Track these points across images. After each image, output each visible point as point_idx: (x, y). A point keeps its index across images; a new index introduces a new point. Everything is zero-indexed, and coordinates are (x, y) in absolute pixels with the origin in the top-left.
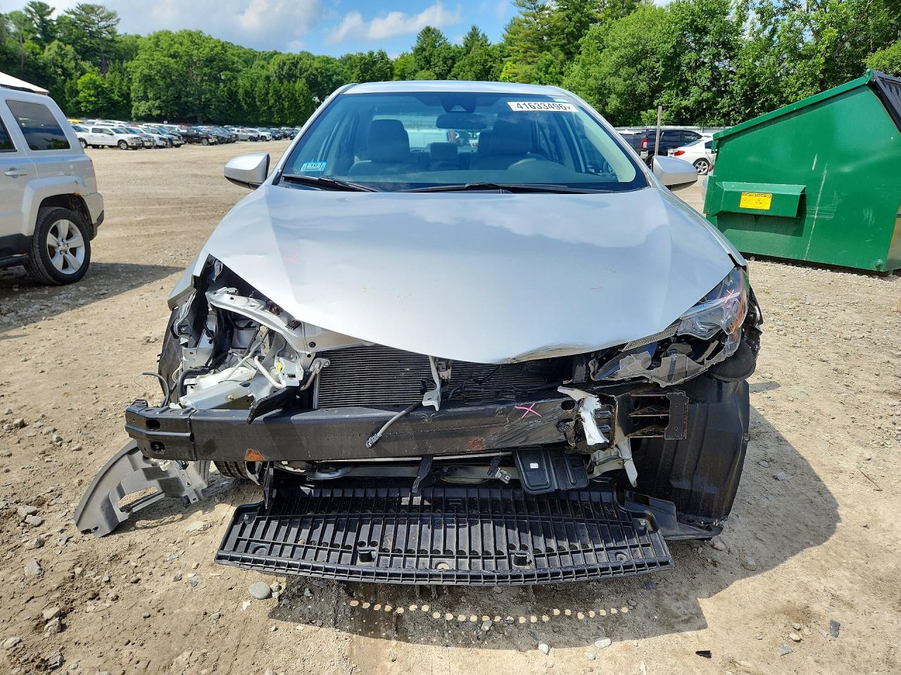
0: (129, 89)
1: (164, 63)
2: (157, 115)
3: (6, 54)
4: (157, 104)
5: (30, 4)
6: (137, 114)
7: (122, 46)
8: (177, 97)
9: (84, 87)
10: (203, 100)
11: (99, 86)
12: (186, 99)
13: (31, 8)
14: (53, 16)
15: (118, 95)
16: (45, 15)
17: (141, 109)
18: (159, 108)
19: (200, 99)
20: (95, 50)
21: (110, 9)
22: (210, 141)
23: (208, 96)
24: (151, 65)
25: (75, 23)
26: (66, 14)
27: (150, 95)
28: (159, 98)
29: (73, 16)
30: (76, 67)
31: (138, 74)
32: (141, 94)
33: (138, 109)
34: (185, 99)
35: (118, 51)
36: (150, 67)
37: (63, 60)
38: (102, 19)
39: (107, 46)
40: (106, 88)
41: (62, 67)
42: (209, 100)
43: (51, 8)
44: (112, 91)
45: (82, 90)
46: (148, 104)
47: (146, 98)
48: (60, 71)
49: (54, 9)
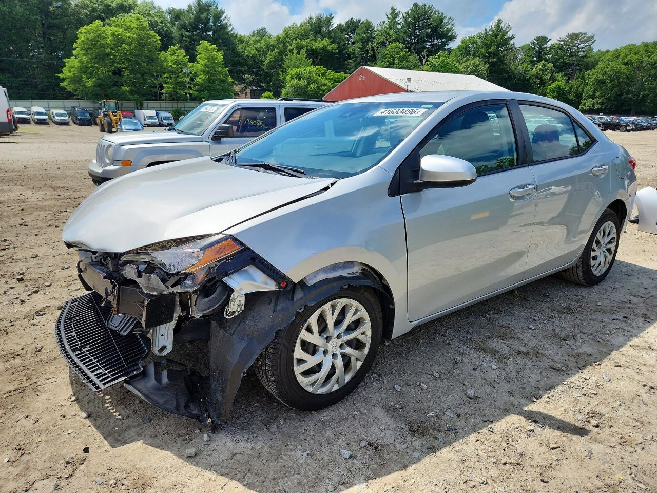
0: (583, 91)
1: (616, 70)
2: (598, 109)
3: (509, 73)
4: (600, 101)
5: (536, 38)
6: (583, 108)
7: (591, 59)
8: (618, 95)
9: (550, 91)
10: (641, 96)
11: (562, 90)
12: (626, 96)
13: (535, 41)
14: (549, 45)
15: (573, 96)
16: (543, 45)
17: (587, 105)
18: (602, 103)
19: (638, 96)
20: (570, 64)
21: (590, 35)
22: (628, 128)
23: (647, 92)
24: (605, 72)
25: (562, 47)
26: (558, 42)
27: (597, 94)
28: (604, 96)
29: (562, 43)
30: (550, 78)
31: (592, 80)
32: (590, 93)
33: (585, 105)
34: (624, 96)
35: (588, 63)
36: (605, 73)
37: (543, 74)
38: (582, 41)
39: (581, 60)
40: (566, 91)
41: (541, 79)
42: (647, 96)
43: (548, 39)
44: (570, 93)
45: (549, 93)
46: (593, 101)
47: (593, 97)
48: (538, 81)
49: (550, 39)
